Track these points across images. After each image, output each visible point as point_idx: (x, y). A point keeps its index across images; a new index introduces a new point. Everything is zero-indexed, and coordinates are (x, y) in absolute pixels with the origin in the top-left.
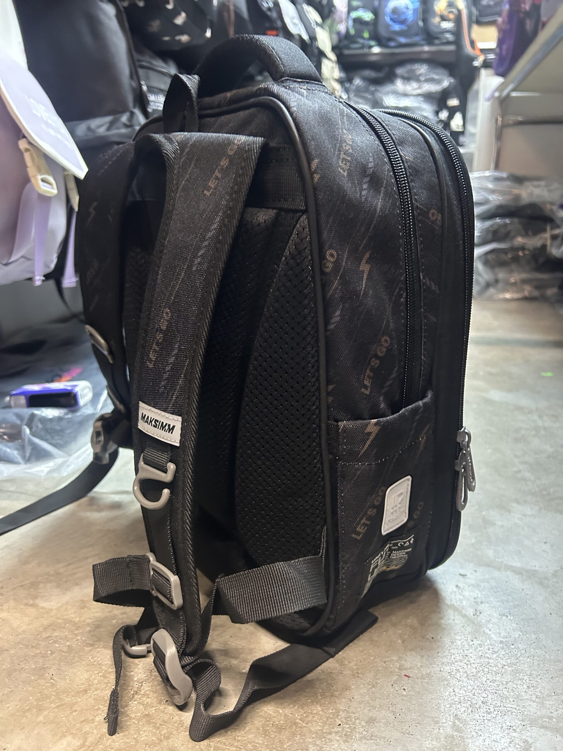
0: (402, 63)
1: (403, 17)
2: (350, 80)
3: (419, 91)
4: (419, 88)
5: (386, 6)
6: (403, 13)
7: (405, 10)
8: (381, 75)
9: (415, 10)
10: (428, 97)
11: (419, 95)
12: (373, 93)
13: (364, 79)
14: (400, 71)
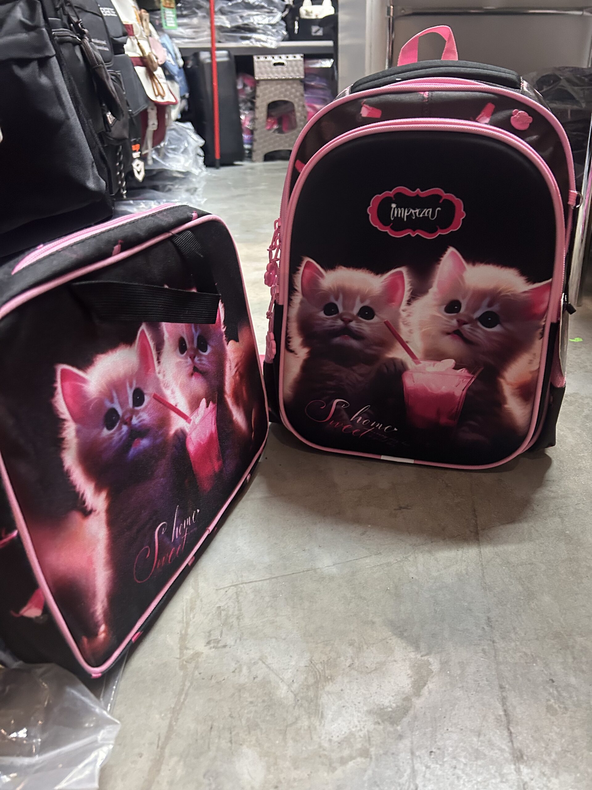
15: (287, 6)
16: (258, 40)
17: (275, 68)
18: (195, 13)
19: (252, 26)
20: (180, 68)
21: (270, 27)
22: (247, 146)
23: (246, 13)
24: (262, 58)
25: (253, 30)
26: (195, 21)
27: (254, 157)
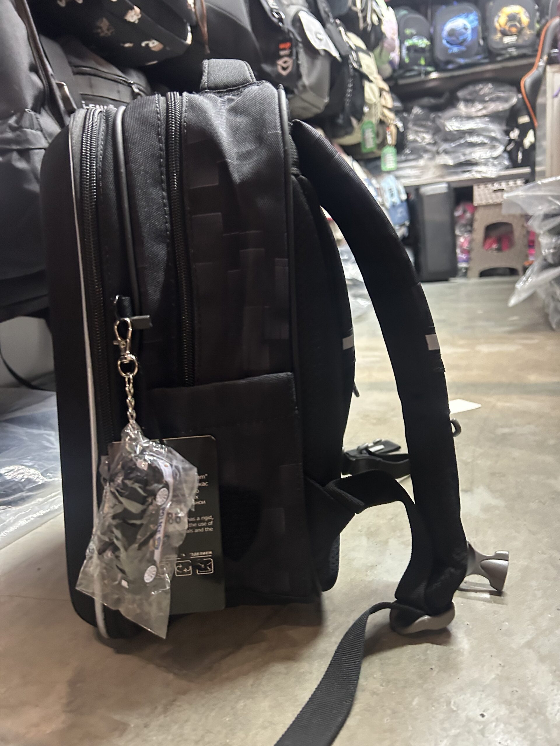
0: (464, 85)
1: (461, 38)
2: (408, 110)
3: (484, 112)
4: (485, 108)
5: (442, 30)
6: (462, 34)
7: (464, 30)
8: (442, 101)
9: (474, 30)
10: (495, 117)
11: (485, 116)
12: (433, 121)
13: (422, 107)
14: (460, 94)
15: (510, 141)
16: (480, 172)
17: (494, 195)
18: (421, 157)
19: (474, 161)
20: (402, 202)
21: (491, 160)
22: (462, 265)
23: (468, 151)
24: (482, 186)
25: (476, 164)
26: (421, 162)
27: (470, 273)
